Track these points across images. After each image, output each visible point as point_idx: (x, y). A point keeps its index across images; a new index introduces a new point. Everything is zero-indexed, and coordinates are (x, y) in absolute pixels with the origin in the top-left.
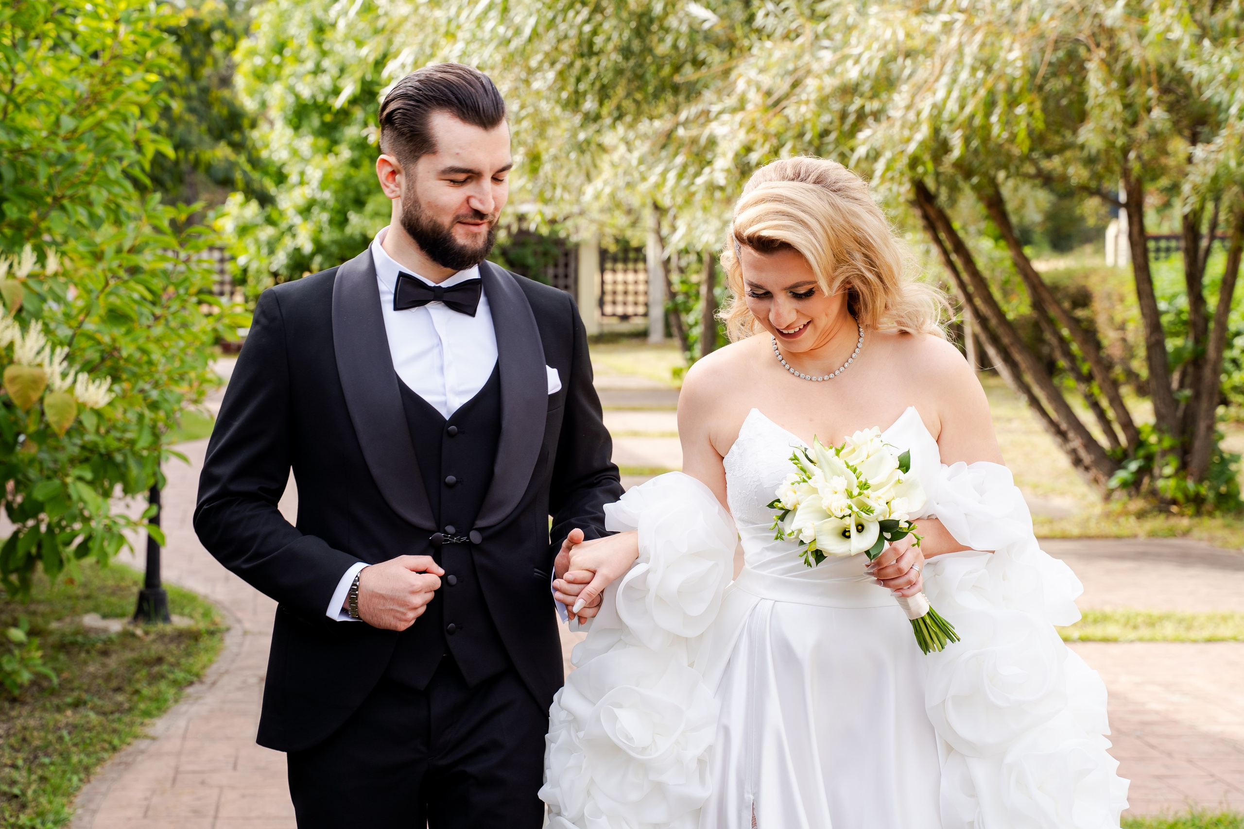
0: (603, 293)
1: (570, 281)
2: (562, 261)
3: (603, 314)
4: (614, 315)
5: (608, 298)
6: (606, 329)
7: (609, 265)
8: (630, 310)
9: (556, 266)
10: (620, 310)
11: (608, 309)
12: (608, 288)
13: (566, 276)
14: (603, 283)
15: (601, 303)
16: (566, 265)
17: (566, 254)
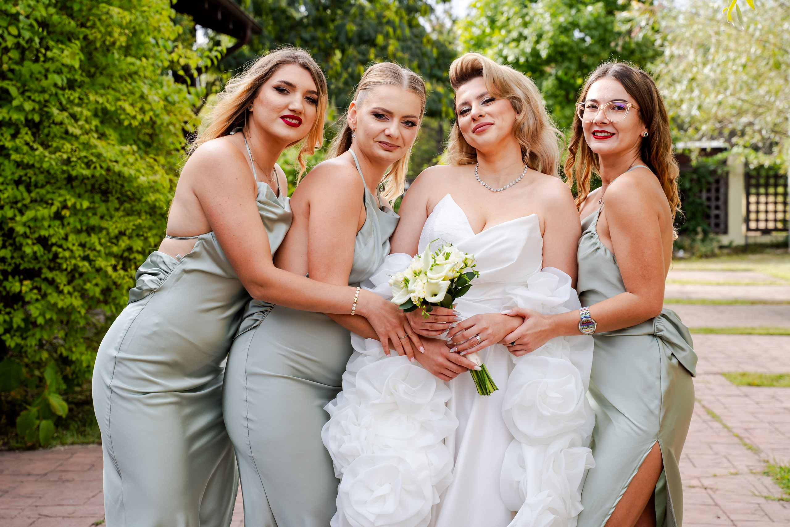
0: (748, 212)
1: (721, 203)
2: (714, 187)
3: (748, 229)
4: (757, 230)
5: (753, 216)
6: (751, 241)
7: (753, 190)
8: (771, 225)
9: (709, 191)
10: (762, 225)
11: (753, 225)
12: (753, 207)
13: (717, 199)
14: (748, 203)
15: (747, 220)
16: (717, 190)
17: (718, 181)
